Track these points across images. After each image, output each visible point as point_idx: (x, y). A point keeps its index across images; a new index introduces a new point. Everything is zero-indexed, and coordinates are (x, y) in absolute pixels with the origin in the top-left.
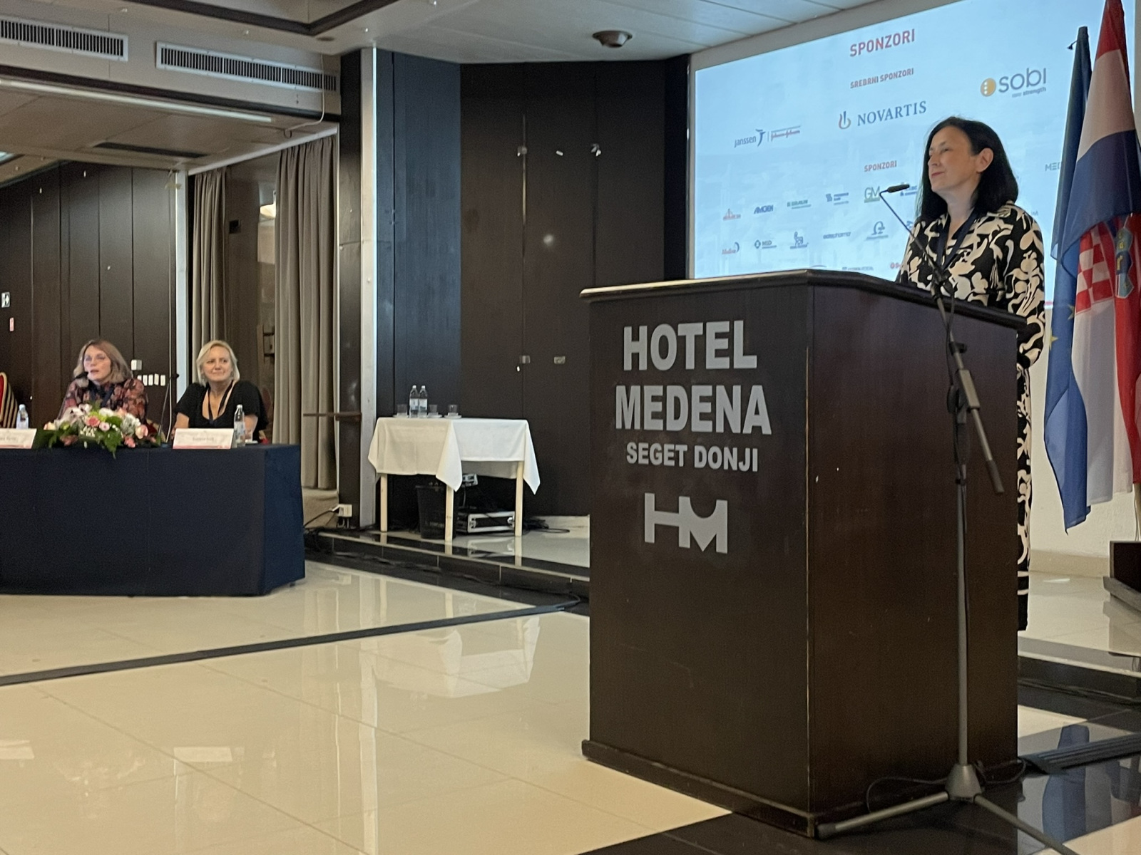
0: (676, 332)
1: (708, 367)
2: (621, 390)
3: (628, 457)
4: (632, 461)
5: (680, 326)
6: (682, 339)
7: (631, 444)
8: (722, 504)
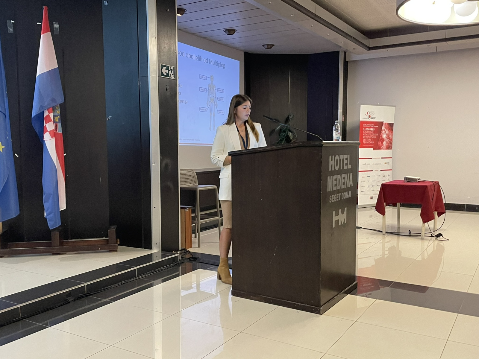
0: (339, 158)
1: (345, 168)
2: (329, 177)
4: (330, 202)
5: (340, 156)
6: (340, 160)
7: (331, 196)
8: (346, 209)
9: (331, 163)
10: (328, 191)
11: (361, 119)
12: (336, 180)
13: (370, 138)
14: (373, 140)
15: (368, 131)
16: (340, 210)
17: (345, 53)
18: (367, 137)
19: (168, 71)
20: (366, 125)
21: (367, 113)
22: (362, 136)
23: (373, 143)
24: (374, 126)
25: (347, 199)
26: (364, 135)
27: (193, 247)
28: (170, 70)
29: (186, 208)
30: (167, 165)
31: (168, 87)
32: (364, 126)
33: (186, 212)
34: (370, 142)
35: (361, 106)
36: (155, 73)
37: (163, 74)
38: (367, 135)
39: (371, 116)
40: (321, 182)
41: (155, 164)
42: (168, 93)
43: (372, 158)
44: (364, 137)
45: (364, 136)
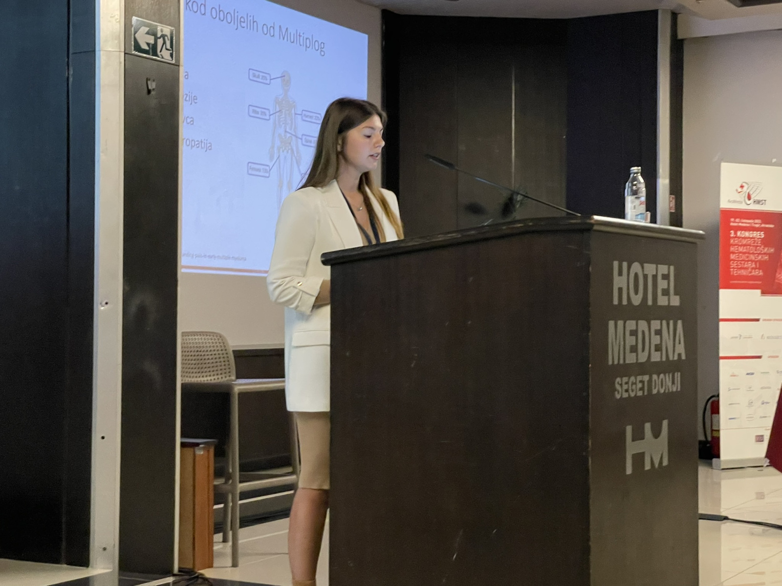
0: (643, 271)
1: (660, 303)
2: (611, 324)
3: (616, 393)
4: (618, 396)
5: (646, 265)
6: (645, 277)
7: (618, 380)
8: (665, 423)
9: (619, 282)
10: (610, 363)
11: (725, 204)
12: (634, 333)
13: (752, 261)
14: (762, 265)
15: (745, 238)
16: (648, 426)
17: (674, 16)
18: (744, 257)
19: (153, 37)
20: (737, 220)
21: (742, 187)
22: (728, 253)
23: (761, 274)
24: (763, 225)
25: (669, 396)
26: (732, 249)
27: (215, 565)
28: (159, 35)
29: (197, 445)
30: (142, 311)
31: (152, 85)
32: (732, 224)
33: (197, 459)
34: (751, 272)
35: (724, 165)
36: (116, 42)
37: (138, 47)
38: (741, 249)
39: (752, 196)
40: (590, 334)
41: (106, 306)
42: (153, 101)
43: (758, 320)
44: (732, 257)
45: (733, 253)
